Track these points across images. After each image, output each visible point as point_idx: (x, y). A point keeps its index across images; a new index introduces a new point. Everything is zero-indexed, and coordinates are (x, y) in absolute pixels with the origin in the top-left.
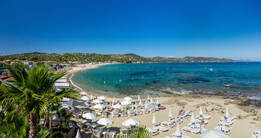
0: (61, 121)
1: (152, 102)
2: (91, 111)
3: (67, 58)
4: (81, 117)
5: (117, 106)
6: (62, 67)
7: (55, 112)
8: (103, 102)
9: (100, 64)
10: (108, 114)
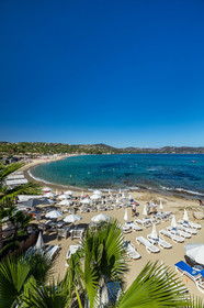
0: (16, 229)
1: (123, 196)
2: (56, 208)
3: (25, 148)
4: (43, 218)
5: (86, 201)
6: (17, 160)
7: (6, 219)
8: (71, 197)
9: (67, 155)
10: (76, 210)
